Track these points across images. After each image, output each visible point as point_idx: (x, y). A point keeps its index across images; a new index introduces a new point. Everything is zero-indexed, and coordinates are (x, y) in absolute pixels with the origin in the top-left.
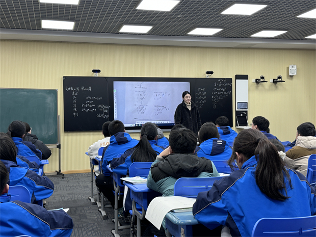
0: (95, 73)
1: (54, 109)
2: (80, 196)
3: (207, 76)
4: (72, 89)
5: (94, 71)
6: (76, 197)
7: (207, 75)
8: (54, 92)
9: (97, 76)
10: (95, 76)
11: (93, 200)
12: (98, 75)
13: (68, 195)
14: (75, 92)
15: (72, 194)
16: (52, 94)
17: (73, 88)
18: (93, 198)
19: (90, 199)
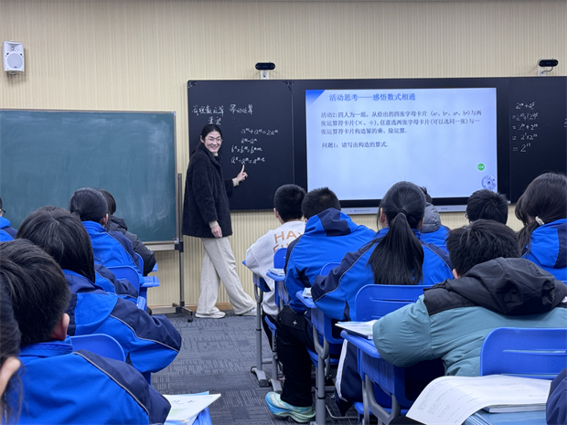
0: (262, 72)
1: (167, 159)
2: (230, 364)
3: (540, 72)
4: (208, 112)
5: (261, 66)
6: (222, 365)
7: (542, 69)
8: (168, 118)
9: (267, 78)
10: (262, 78)
11: (261, 376)
12: (268, 75)
13: (202, 362)
14: (215, 117)
15: (212, 359)
16: (164, 123)
17: (212, 109)
18: (261, 369)
19: (255, 373)
